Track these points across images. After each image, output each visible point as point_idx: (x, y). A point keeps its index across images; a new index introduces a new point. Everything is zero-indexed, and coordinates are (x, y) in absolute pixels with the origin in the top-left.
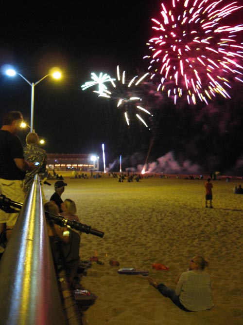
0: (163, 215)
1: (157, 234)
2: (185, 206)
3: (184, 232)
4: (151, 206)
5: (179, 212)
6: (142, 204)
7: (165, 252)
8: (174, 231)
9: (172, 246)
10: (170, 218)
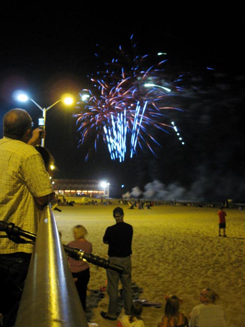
0: (175, 244)
1: (169, 263)
2: (197, 235)
3: (197, 262)
4: (162, 234)
5: (192, 241)
6: (153, 232)
7: (178, 282)
8: (186, 261)
9: (185, 277)
10: (182, 247)
